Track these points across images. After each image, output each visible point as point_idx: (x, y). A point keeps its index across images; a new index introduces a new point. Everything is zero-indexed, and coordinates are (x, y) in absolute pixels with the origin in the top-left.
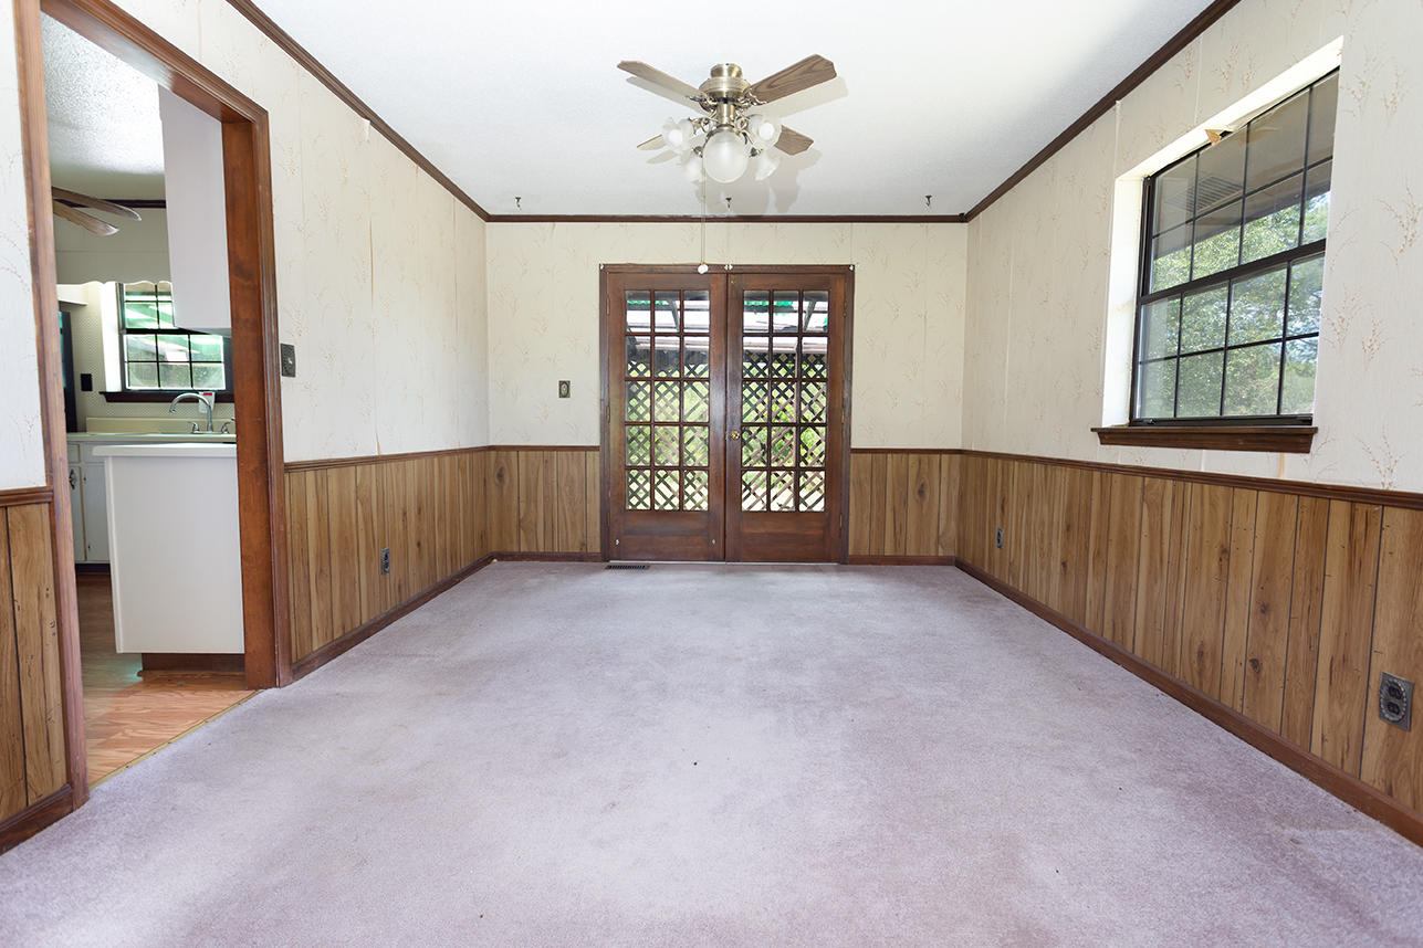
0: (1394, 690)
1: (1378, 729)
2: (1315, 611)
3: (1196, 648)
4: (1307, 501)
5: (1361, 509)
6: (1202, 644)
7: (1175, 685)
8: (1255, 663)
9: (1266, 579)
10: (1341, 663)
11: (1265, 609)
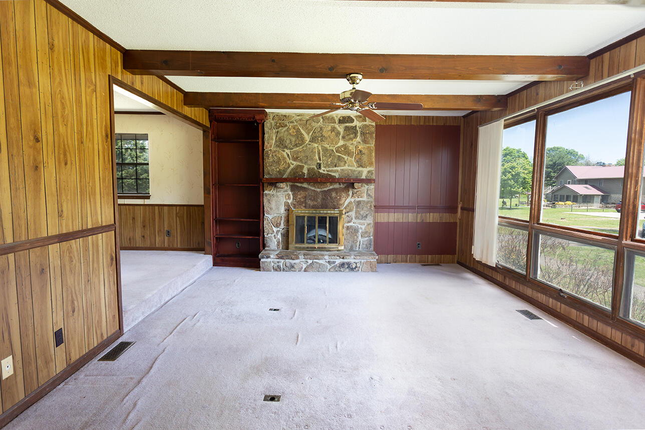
0: (168, 232)
1: (166, 238)
2: (154, 224)
3: (128, 238)
4: (150, 207)
5: (160, 207)
6: (130, 237)
7: (124, 247)
8: (143, 237)
9: (144, 221)
10: (160, 231)
11: (144, 226)
